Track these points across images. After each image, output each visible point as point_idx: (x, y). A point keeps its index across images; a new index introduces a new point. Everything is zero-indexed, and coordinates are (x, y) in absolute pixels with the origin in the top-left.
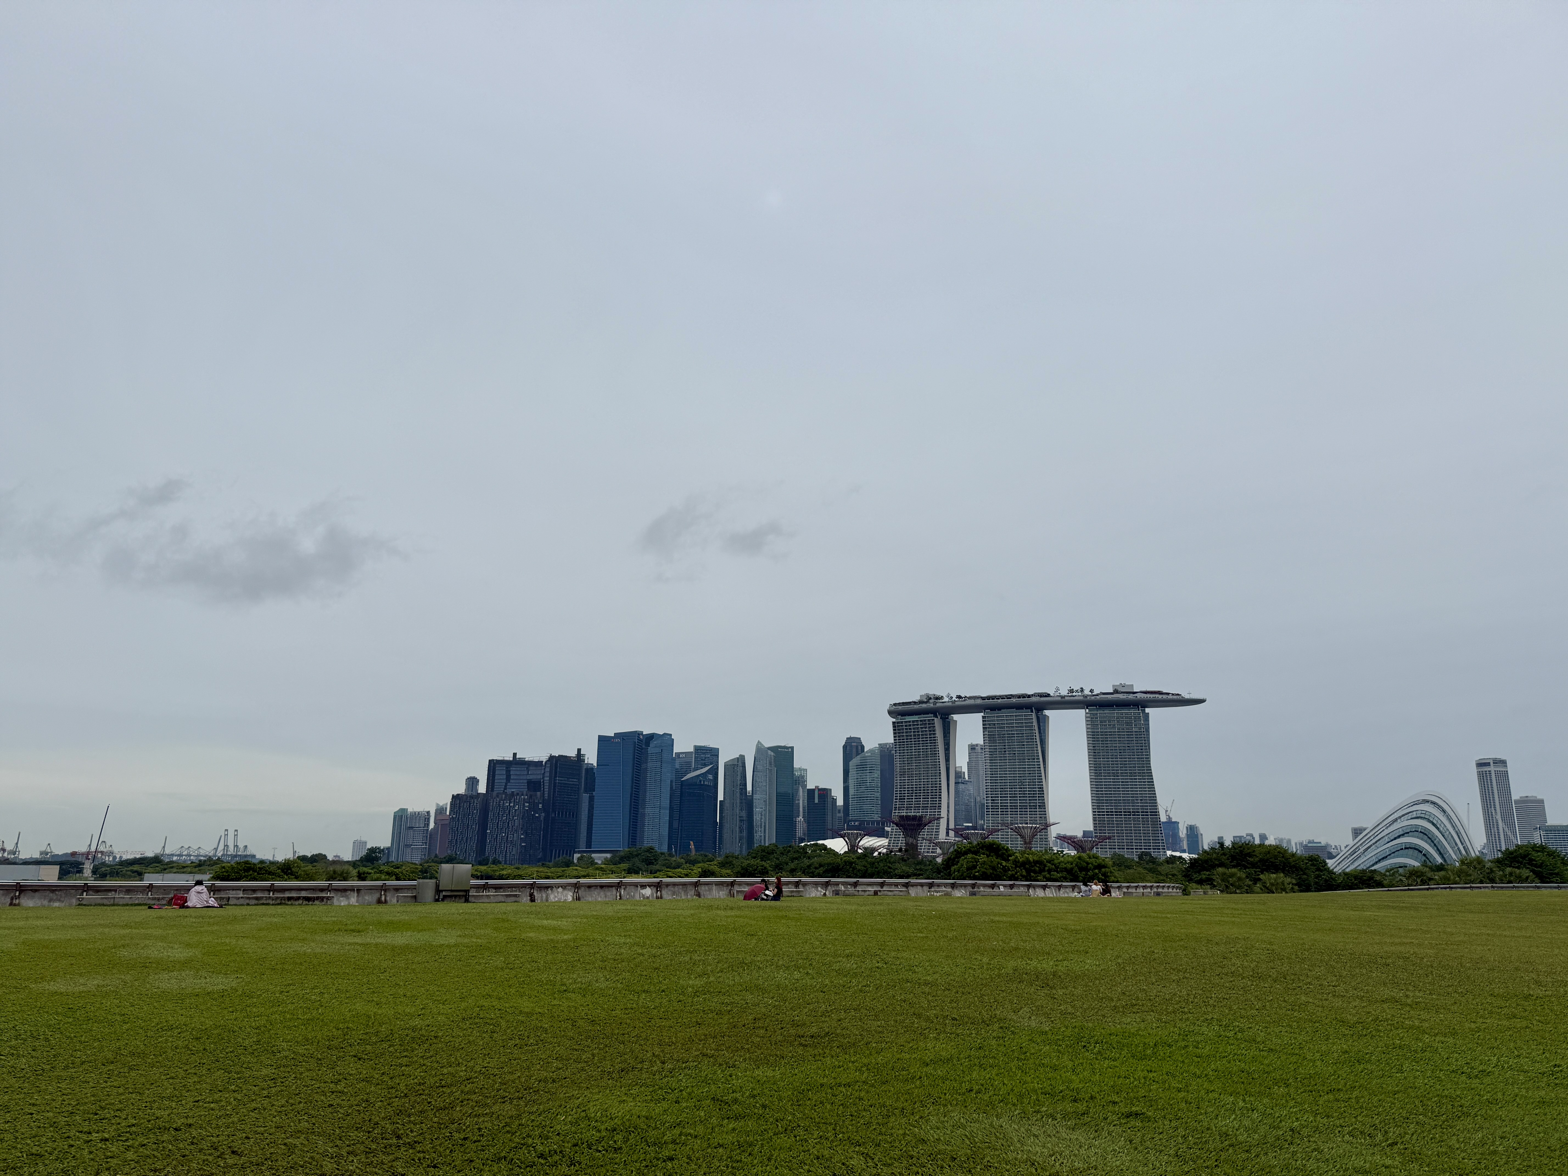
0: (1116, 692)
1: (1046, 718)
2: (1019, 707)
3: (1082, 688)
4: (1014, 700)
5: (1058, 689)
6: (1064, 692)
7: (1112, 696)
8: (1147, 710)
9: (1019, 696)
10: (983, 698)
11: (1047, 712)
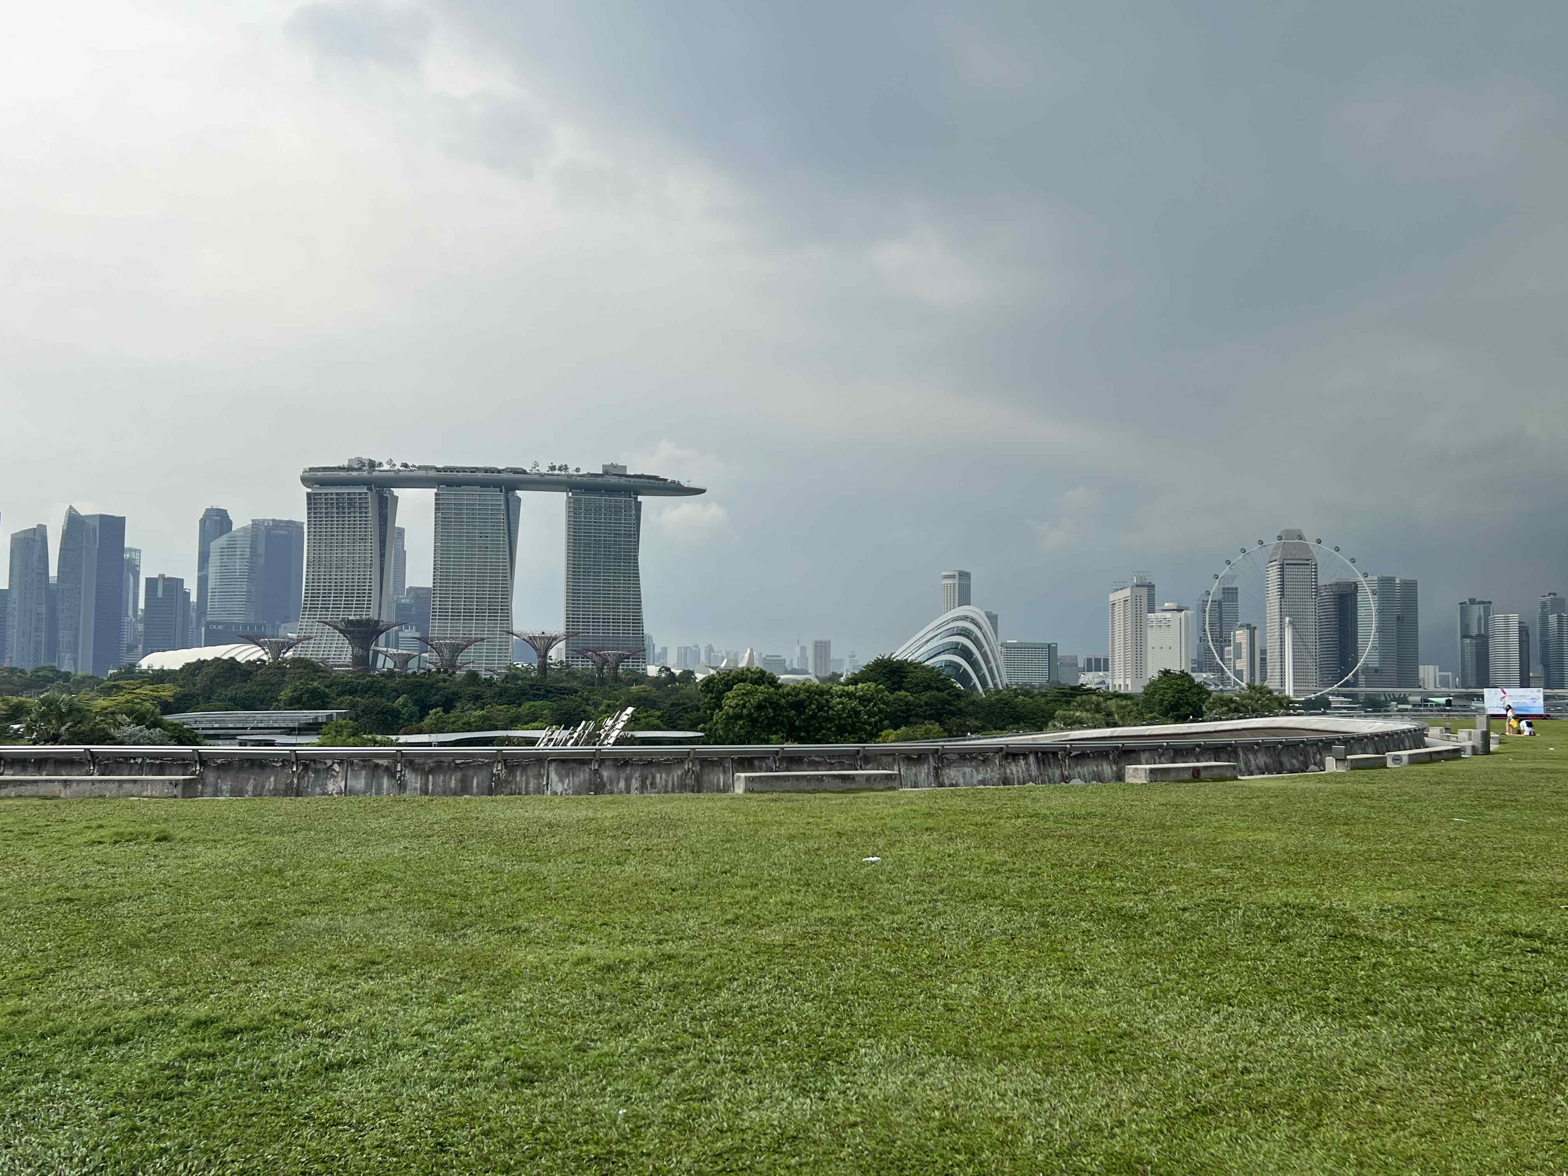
0: (606, 473)
1: (519, 500)
2: (484, 484)
3: (566, 466)
4: (480, 475)
5: (536, 465)
6: (544, 469)
7: (599, 480)
8: (640, 498)
9: (486, 470)
10: (438, 470)
11: (519, 493)
